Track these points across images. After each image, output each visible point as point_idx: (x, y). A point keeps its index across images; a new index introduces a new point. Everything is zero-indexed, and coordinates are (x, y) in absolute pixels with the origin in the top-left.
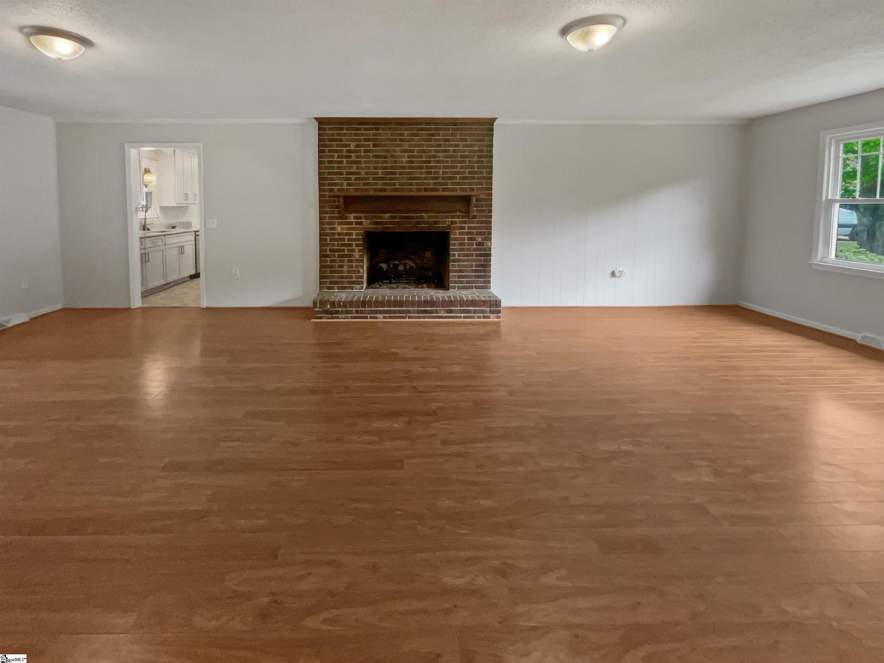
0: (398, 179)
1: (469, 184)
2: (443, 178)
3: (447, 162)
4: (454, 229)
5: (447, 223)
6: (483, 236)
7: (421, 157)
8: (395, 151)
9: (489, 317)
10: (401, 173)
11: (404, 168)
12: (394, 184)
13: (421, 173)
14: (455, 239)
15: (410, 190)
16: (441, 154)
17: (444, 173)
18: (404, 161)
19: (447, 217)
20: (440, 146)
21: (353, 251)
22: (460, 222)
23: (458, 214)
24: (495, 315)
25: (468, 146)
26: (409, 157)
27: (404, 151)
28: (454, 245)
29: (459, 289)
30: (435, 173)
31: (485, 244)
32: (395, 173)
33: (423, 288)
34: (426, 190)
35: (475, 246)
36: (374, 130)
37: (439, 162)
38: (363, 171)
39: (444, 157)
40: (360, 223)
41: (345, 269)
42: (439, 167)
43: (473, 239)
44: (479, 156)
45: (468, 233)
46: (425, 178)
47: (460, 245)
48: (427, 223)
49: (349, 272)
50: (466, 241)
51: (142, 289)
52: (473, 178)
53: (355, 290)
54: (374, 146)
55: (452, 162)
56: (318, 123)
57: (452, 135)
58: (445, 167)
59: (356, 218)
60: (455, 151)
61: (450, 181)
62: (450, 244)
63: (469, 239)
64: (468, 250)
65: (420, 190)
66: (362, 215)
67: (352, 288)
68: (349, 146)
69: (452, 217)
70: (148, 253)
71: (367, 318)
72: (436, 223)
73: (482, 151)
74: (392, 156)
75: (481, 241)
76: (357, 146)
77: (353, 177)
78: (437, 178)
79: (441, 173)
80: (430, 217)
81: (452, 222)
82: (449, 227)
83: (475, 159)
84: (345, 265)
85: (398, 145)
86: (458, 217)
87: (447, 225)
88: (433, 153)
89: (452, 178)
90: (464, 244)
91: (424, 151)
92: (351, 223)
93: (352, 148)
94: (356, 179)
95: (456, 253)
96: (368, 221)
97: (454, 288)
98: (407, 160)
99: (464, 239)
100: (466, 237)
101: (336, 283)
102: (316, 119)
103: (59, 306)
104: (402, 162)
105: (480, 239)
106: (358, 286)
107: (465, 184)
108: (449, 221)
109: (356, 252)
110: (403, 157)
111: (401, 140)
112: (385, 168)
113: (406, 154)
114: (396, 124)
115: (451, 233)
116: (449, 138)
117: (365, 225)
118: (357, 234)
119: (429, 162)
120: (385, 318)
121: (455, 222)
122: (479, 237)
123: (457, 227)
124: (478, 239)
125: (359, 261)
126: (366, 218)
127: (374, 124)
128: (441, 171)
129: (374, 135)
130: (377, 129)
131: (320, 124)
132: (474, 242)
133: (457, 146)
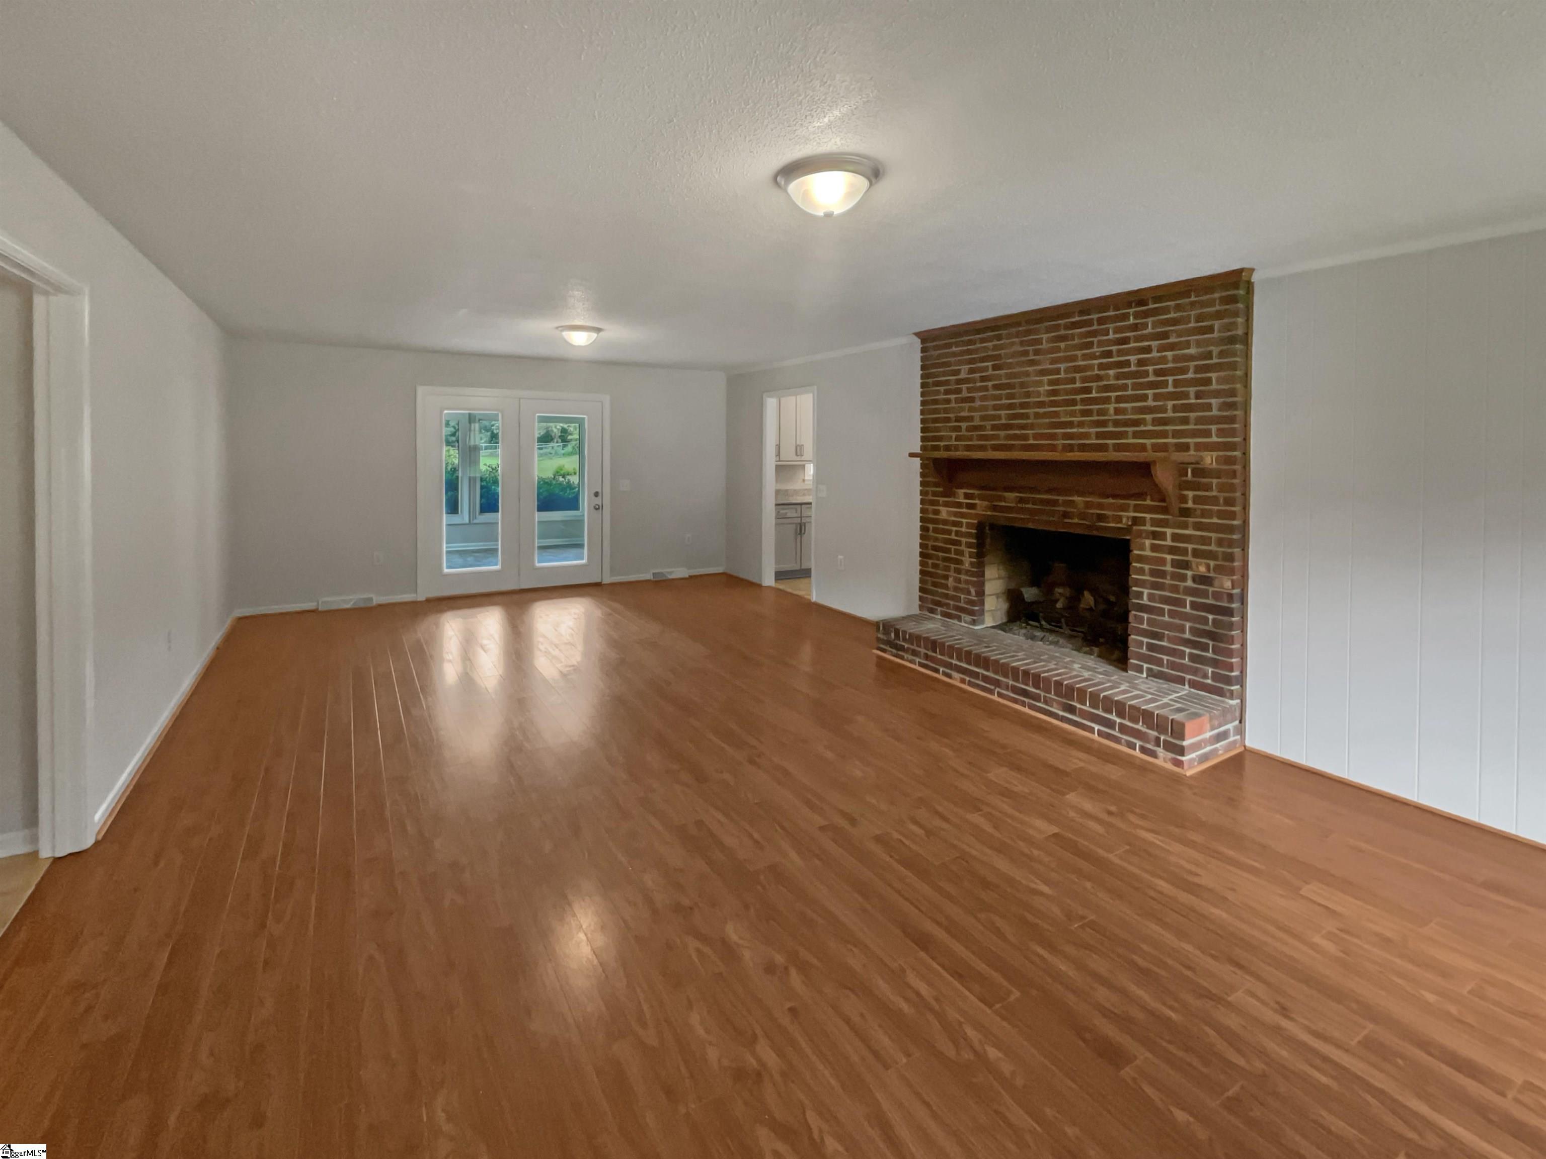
0: (1032, 426)
1: (1176, 434)
2: (1116, 423)
3: (1124, 387)
4: (1140, 534)
5: (1124, 520)
6: (1212, 563)
7: (1073, 381)
8: (1027, 374)
9: (1153, 754)
10: (1037, 416)
11: (1041, 404)
12: (1025, 437)
13: (1072, 414)
14: (1141, 559)
15: (1053, 448)
16: (1111, 372)
17: (1117, 411)
18: (1042, 392)
19: (1124, 508)
20: (1109, 354)
21: (961, 553)
22: (1155, 523)
23: (1148, 502)
24: (1170, 755)
25: (1172, 347)
26: (1051, 383)
27: (1043, 373)
28: (1141, 571)
29: (1150, 676)
30: (1101, 412)
31: (1216, 583)
32: (1026, 416)
33: (1091, 653)
34: (1083, 448)
35: (1189, 583)
36: (995, 340)
37: (1107, 388)
38: (976, 415)
39: (1117, 377)
40: (971, 506)
41: (951, 582)
42: (1107, 400)
43: (1186, 565)
44: (1198, 369)
45: (1172, 550)
46: (1081, 424)
47: (1153, 573)
48: (1082, 516)
49: (956, 589)
50: (1168, 568)
51: (776, 568)
52: (1185, 421)
53: (963, 624)
54: (995, 368)
55: (1136, 387)
56: (920, 340)
57: (1135, 327)
58: (1119, 400)
59: (967, 496)
60: (1141, 363)
61: (1130, 429)
62: (1131, 566)
63: (1175, 564)
64: (1175, 589)
65: (1071, 448)
66: (976, 492)
67: (959, 619)
68: (957, 372)
69: (1137, 508)
70: (805, 523)
71: (937, 671)
72: (1101, 518)
73: (1209, 355)
74: (1022, 385)
75: (1204, 573)
76: (972, 371)
77: (964, 425)
78: (1103, 424)
79: (1112, 411)
80: (1088, 505)
81: (1136, 521)
82: (1128, 530)
83: (1190, 375)
84: (951, 576)
85: (1032, 363)
86: (1150, 510)
87: (1124, 524)
88: (1096, 372)
89: (1136, 423)
90: (1162, 574)
91: (1078, 369)
92: (959, 505)
93: (963, 375)
94: (969, 429)
95: (1146, 592)
96: (986, 503)
97: (1139, 669)
98: (1047, 391)
99: (1163, 562)
100: (1169, 557)
101: (939, 604)
102: (917, 334)
103: (720, 570)
104: (1039, 394)
105: (1202, 569)
106: (968, 618)
107: (1164, 434)
108: (1128, 518)
109: (966, 557)
110: (1039, 383)
111: (1036, 352)
112: (1010, 407)
113: (1045, 379)
114: (1028, 322)
115: (1133, 546)
116: (1128, 334)
117: (979, 511)
118: (969, 525)
119: (1088, 390)
120: (963, 681)
121: (1142, 521)
122: (1201, 564)
123: (1146, 531)
124: (1198, 567)
125: (969, 574)
126: (982, 498)
127: (993, 329)
128: (1111, 407)
129: (995, 348)
130: (999, 338)
131: (923, 341)
132: (1189, 573)
133: (1148, 350)
